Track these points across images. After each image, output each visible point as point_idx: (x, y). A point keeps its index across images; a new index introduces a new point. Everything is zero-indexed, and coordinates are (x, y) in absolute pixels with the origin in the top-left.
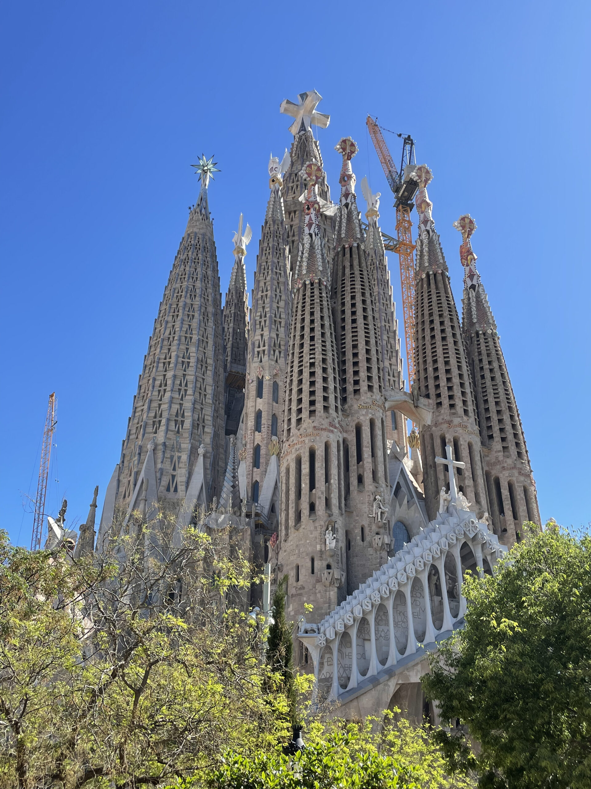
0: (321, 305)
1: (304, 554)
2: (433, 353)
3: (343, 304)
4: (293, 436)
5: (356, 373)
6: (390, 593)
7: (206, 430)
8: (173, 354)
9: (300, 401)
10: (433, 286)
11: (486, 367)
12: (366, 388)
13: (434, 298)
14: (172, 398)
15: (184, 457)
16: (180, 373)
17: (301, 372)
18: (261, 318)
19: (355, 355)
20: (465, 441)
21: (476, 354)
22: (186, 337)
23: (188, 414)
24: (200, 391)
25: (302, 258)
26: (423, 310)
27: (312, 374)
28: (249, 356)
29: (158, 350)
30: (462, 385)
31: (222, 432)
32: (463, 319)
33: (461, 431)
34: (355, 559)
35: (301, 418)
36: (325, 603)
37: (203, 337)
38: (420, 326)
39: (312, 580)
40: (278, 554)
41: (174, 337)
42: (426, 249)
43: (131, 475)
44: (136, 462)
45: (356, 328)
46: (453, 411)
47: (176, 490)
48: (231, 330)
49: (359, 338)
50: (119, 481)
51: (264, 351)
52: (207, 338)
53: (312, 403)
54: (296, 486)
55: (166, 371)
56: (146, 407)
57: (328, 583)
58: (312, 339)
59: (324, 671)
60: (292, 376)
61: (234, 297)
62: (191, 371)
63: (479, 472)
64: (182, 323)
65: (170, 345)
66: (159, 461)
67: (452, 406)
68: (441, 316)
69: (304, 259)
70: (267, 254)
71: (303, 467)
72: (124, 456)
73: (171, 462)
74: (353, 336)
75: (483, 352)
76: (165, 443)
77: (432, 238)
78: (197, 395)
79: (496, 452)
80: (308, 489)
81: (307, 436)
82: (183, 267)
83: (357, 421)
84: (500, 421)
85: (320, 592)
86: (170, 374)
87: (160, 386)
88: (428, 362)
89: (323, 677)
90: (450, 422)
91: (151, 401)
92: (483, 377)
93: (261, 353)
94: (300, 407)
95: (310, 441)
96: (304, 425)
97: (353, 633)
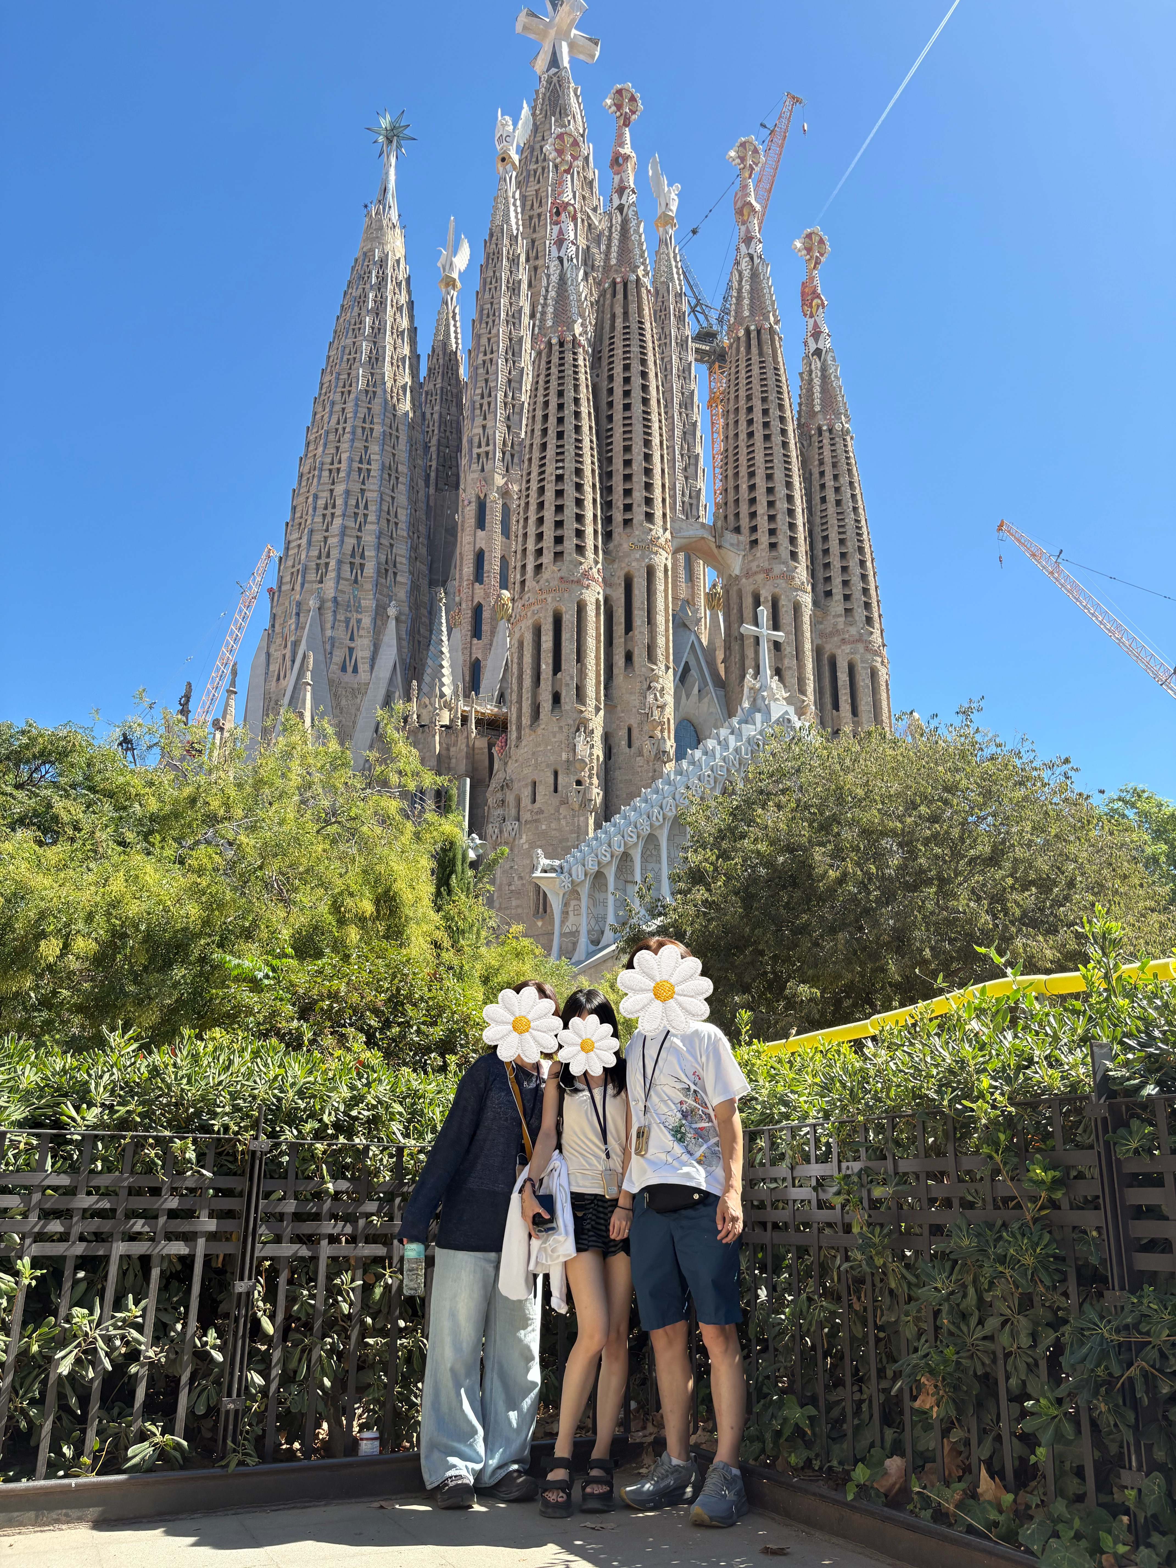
0: (576, 379)
1: (544, 765)
2: (749, 460)
3: (611, 378)
4: (529, 591)
5: (628, 493)
6: (664, 819)
7: (399, 578)
8: (345, 456)
9: (540, 537)
10: (754, 350)
11: (830, 483)
12: (643, 517)
13: (756, 371)
14: (344, 528)
15: (367, 621)
16: (356, 487)
17: (541, 490)
18: (482, 397)
19: (628, 463)
20: (789, 601)
21: (816, 463)
22: (363, 429)
23: (370, 553)
24: (389, 518)
25: (546, 299)
26: (737, 390)
27: (559, 493)
28: (464, 462)
29: (320, 449)
30: (791, 512)
31: (424, 583)
32: (800, 405)
33: (784, 585)
34: (617, 773)
35: (541, 564)
36: (572, 832)
37: (391, 428)
38: (732, 416)
39: (555, 800)
40: (506, 764)
41: (344, 429)
42: (746, 287)
43: (286, 646)
44: (293, 627)
45: (630, 418)
46: (774, 554)
47: (355, 670)
48: (436, 416)
49: (633, 435)
50: (268, 655)
51: (487, 453)
52: (397, 430)
53: (559, 540)
54: (533, 668)
55: (333, 484)
56: (304, 541)
57: (576, 807)
58: (560, 435)
59: (569, 923)
60: (528, 496)
61: (441, 361)
62: (373, 484)
63: (808, 646)
64: (357, 405)
65: (339, 441)
66: (329, 625)
67: (773, 546)
68: (764, 400)
69: (550, 302)
70: (493, 290)
71: (543, 638)
72: (274, 617)
73: (347, 627)
74: (625, 432)
75: (826, 460)
76: (335, 598)
77: (757, 269)
78: (384, 523)
79: (834, 616)
80: (551, 673)
81: (549, 592)
82: (356, 309)
83: (626, 570)
84: (845, 569)
85: (565, 817)
86: (340, 489)
87: (326, 508)
88: (741, 475)
89: (567, 930)
90: (768, 572)
91: (311, 531)
92: (823, 500)
93: (483, 455)
94: (539, 546)
95: (554, 599)
96: (546, 574)
97: (611, 875)
